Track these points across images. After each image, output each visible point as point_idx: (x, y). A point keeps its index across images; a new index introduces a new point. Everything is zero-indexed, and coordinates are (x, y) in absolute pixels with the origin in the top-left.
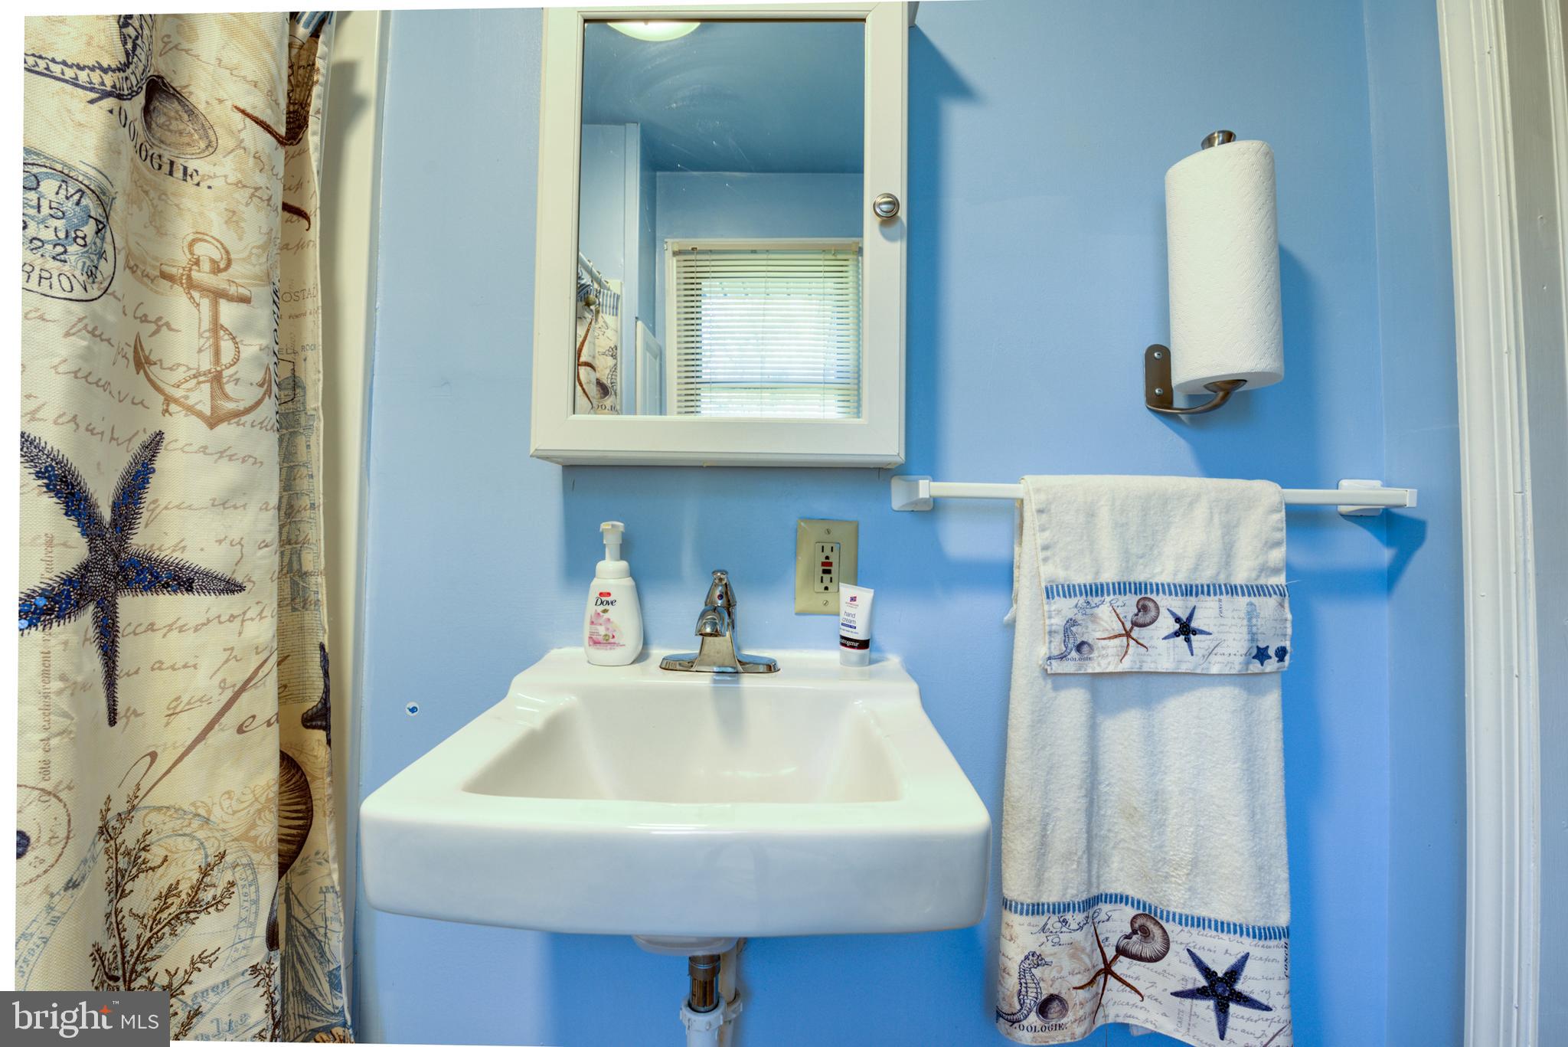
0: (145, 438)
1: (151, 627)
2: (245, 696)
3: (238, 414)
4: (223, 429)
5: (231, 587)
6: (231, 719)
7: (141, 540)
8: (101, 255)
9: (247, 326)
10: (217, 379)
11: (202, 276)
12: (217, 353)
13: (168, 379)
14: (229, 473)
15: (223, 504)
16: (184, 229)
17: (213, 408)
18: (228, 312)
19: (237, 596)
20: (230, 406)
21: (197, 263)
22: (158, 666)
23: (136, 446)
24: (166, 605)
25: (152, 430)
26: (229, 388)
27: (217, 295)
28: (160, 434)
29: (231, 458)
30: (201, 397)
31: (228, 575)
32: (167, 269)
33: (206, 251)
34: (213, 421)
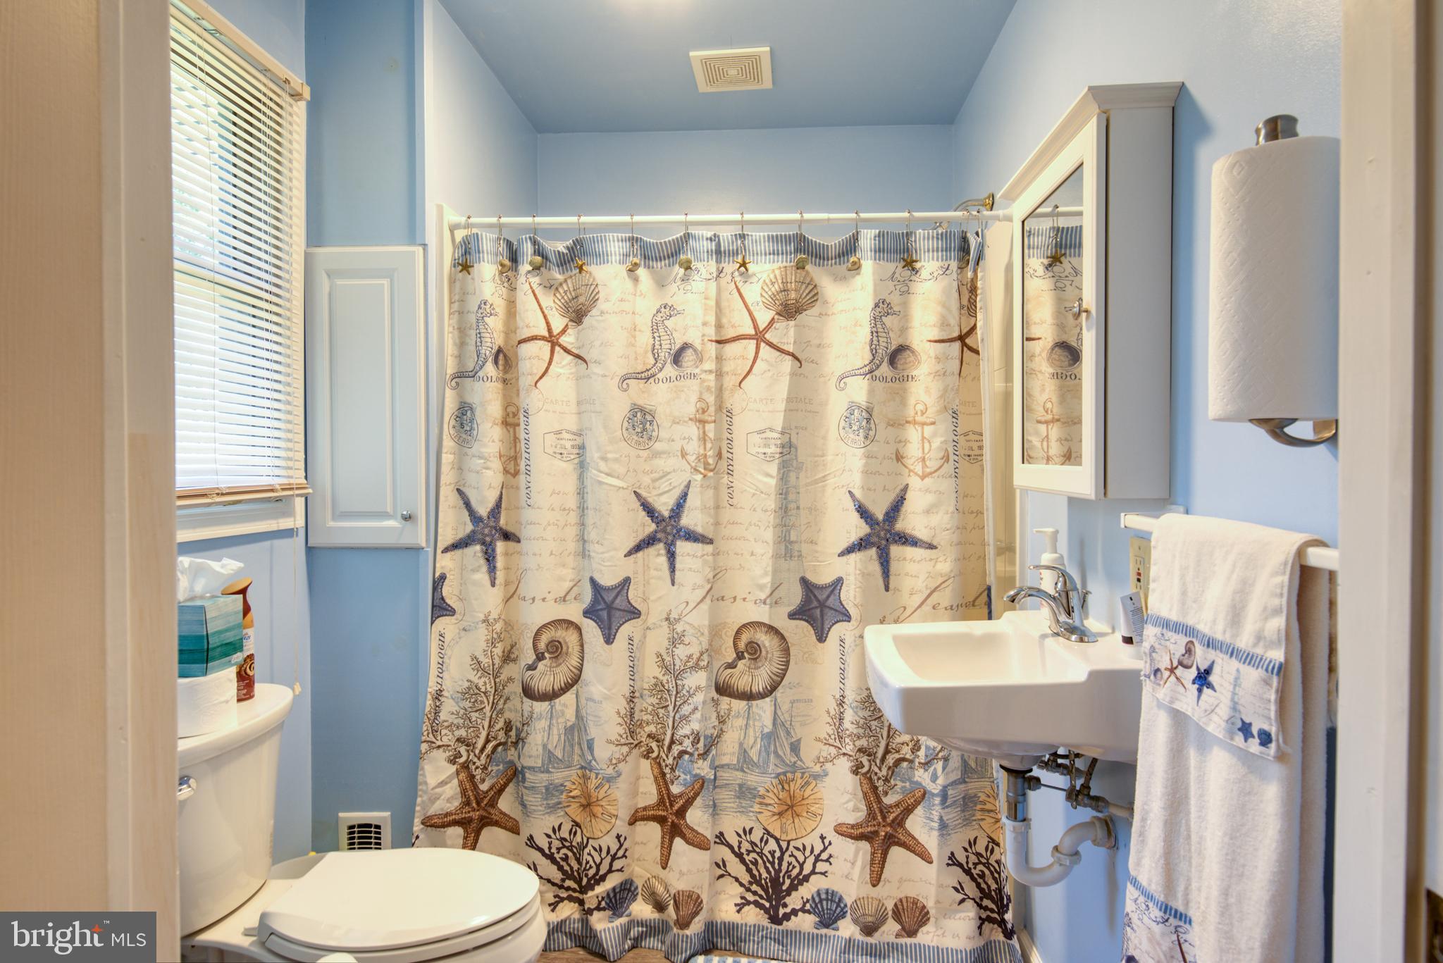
0: (902, 487)
1: (905, 559)
2: (935, 594)
3: (931, 473)
4: (927, 480)
5: (931, 547)
6: (931, 601)
7: (900, 526)
8: (870, 429)
9: (935, 435)
10: (923, 460)
11: (919, 418)
12: (923, 449)
13: (908, 462)
14: (930, 498)
15: (928, 512)
16: (912, 401)
17: (923, 472)
18: (928, 430)
19: (934, 551)
20: (928, 470)
21: (917, 413)
22: (907, 574)
23: (898, 491)
24: (909, 551)
25: (904, 484)
26: (928, 463)
27: (924, 424)
28: (907, 485)
29: (930, 492)
30: (919, 468)
31: (929, 541)
32: (908, 419)
33: (920, 407)
34: (923, 478)
